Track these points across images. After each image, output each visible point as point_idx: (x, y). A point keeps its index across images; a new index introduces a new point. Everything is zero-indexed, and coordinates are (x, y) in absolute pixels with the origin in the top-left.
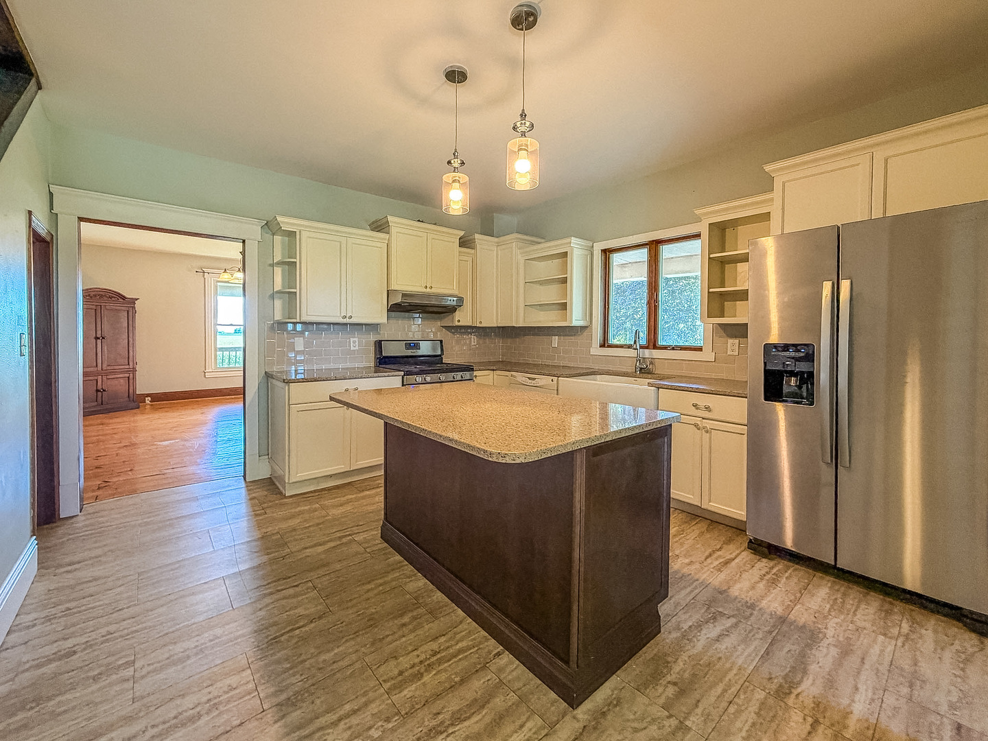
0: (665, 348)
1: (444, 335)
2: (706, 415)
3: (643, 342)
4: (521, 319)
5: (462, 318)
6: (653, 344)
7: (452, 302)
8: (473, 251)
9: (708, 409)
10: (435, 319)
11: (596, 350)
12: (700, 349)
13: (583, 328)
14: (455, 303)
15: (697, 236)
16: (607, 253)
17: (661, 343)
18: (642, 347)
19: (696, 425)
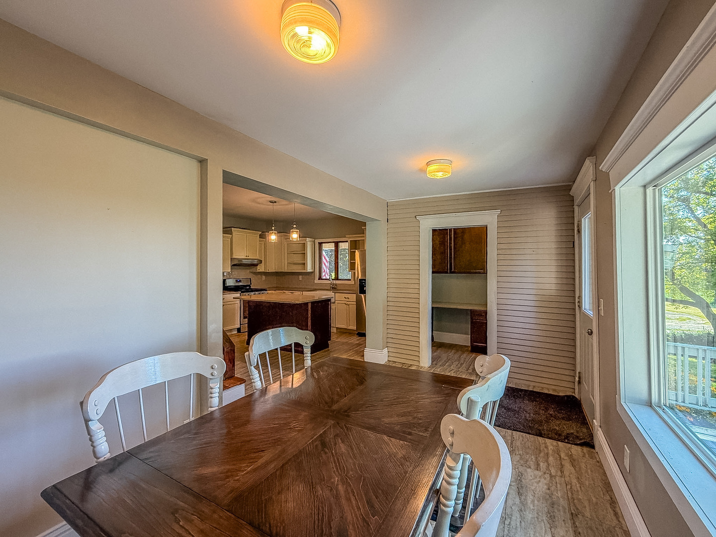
0: (340, 280)
1: (251, 276)
2: (348, 300)
3: (333, 278)
4: (286, 268)
5: (261, 268)
6: (337, 278)
7: (256, 262)
8: (264, 240)
9: (348, 298)
10: (247, 269)
11: (317, 281)
12: (350, 280)
13: (312, 272)
14: (256, 263)
15: (347, 241)
16: (320, 244)
17: (340, 277)
18: (333, 280)
19: (345, 304)
